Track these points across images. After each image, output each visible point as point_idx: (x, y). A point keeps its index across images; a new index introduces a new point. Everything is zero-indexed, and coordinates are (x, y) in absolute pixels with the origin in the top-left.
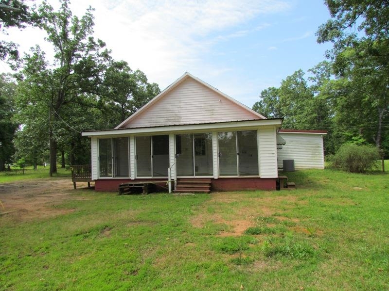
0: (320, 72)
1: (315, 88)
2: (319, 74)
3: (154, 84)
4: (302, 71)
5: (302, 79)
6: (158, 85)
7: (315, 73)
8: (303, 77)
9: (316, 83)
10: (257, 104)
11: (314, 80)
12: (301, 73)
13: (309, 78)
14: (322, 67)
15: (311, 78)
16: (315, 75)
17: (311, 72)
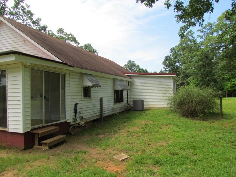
0: (206, 31)
1: (201, 43)
2: (206, 33)
3: (88, 44)
4: (192, 31)
5: (193, 37)
6: (91, 45)
7: (202, 32)
8: (194, 36)
9: (203, 39)
10: (167, 57)
11: (201, 37)
12: (192, 32)
13: (198, 36)
14: (208, 27)
15: (200, 36)
16: (202, 34)
17: (199, 31)
